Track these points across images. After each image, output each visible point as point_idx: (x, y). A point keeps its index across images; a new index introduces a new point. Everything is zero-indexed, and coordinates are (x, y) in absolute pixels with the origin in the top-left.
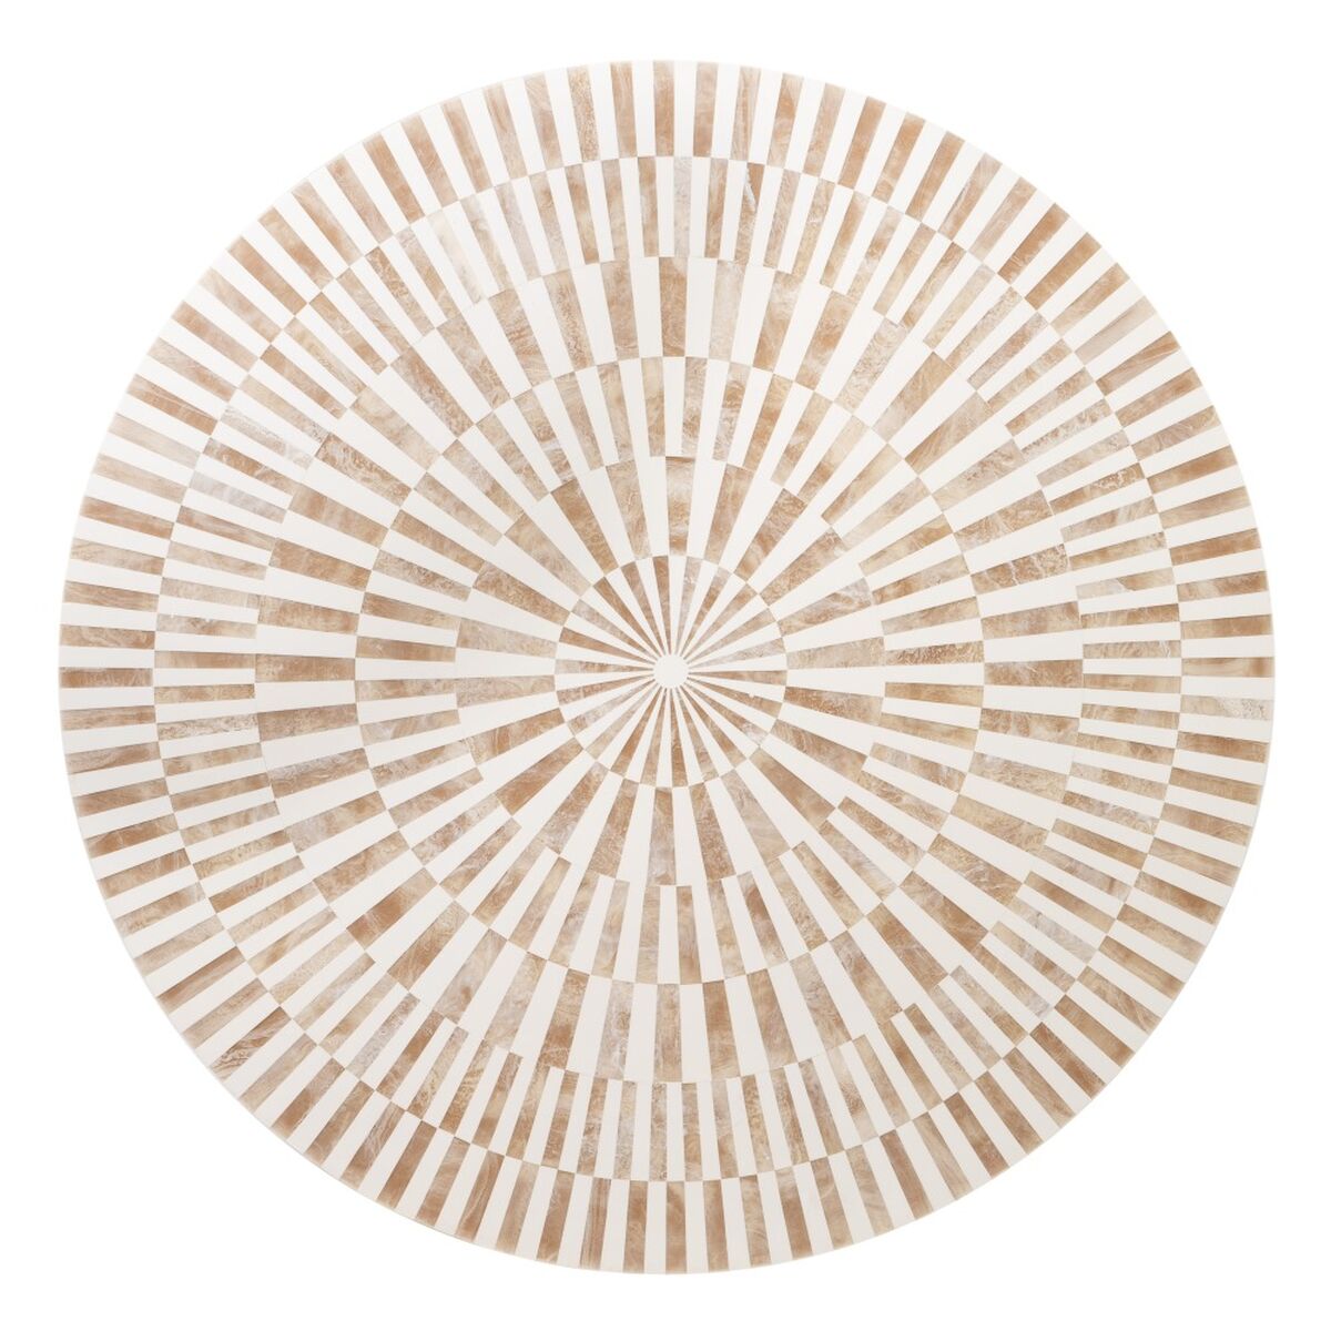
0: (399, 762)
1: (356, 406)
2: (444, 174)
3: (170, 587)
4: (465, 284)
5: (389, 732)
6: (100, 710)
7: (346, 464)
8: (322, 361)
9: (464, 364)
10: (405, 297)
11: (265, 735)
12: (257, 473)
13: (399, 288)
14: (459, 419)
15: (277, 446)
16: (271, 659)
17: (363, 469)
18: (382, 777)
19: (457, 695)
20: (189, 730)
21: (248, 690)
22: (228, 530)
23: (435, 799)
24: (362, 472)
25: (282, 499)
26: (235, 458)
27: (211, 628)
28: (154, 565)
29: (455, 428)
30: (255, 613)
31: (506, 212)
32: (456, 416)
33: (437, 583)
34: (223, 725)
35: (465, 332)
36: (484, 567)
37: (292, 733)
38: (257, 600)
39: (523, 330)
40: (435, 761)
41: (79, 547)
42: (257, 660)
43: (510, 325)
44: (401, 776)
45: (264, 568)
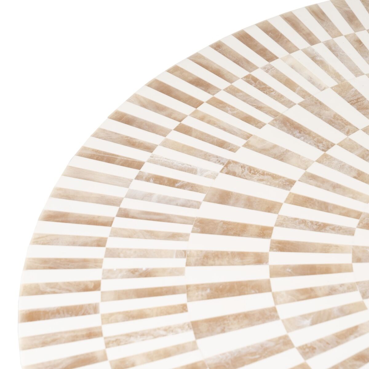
0: (320, 341)
1: (247, 146)
2: (288, 41)
3: (112, 253)
4: (313, 83)
5: (308, 322)
6: (54, 334)
7: (245, 173)
8: (219, 127)
9: (322, 119)
10: (273, 93)
11: (198, 334)
12: (177, 185)
13: (268, 90)
14: (324, 143)
15: (192, 171)
16: (198, 287)
17: (258, 175)
18: (308, 352)
19: (361, 292)
20: (132, 339)
21: (183, 308)
22: (158, 217)
23: (358, 363)
24: (256, 177)
25: (198, 197)
26: (159, 180)
27: (147, 274)
28: (100, 243)
29: (322, 148)
30: (184, 260)
31: (333, 51)
32: (321, 142)
33: (328, 228)
34: (164, 333)
35: (319, 104)
36: (362, 216)
37: (223, 331)
38: (184, 254)
39: (358, 99)
40: (352, 336)
41: (39, 238)
42: (187, 289)
43: (348, 98)
44: (324, 350)
45: (188, 235)
